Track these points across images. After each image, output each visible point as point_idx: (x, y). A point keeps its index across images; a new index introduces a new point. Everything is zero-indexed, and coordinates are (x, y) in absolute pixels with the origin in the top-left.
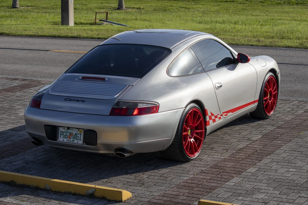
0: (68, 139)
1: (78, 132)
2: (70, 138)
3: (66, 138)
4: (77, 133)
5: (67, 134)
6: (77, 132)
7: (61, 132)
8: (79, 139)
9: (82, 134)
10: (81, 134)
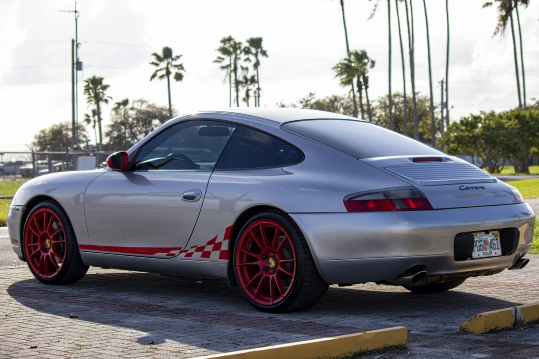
0: (484, 251)
1: (494, 237)
3: (482, 250)
4: (492, 238)
5: (481, 243)
8: (497, 247)
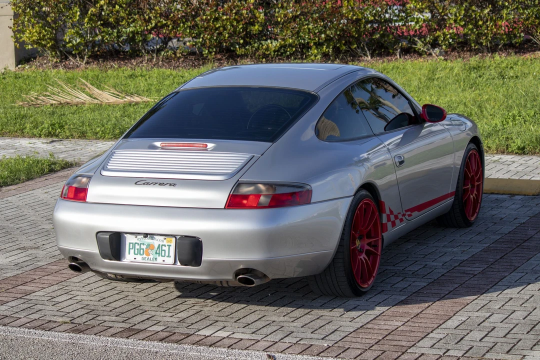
0: (144, 256)
1: (165, 242)
2: (148, 255)
3: (140, 254)
4: (161, 243)
5: (142, 246)
6: (163, 242)
7: (130, 243)
8: (167, 254)
9: (173, 244)
10: (171, 246)
